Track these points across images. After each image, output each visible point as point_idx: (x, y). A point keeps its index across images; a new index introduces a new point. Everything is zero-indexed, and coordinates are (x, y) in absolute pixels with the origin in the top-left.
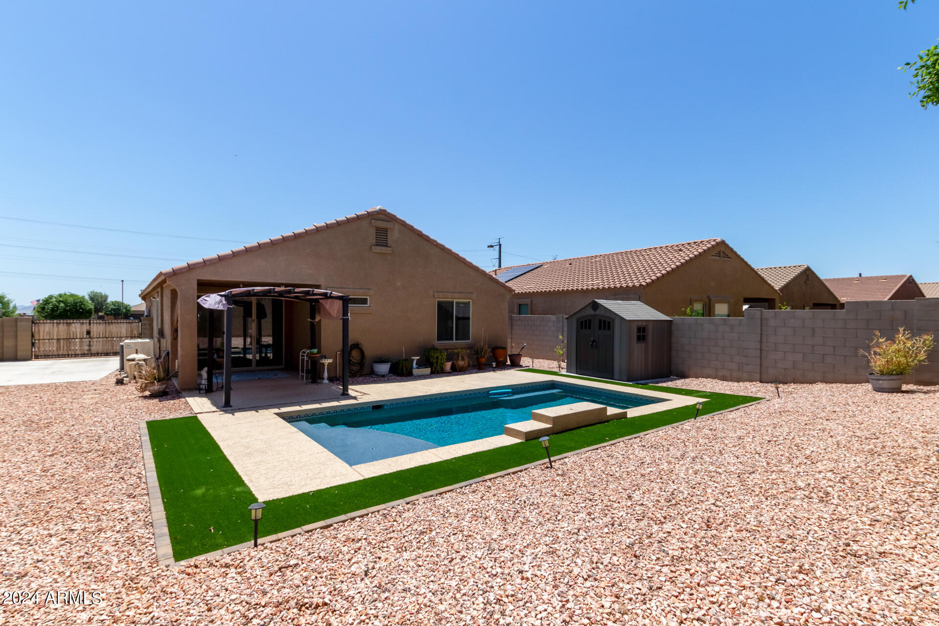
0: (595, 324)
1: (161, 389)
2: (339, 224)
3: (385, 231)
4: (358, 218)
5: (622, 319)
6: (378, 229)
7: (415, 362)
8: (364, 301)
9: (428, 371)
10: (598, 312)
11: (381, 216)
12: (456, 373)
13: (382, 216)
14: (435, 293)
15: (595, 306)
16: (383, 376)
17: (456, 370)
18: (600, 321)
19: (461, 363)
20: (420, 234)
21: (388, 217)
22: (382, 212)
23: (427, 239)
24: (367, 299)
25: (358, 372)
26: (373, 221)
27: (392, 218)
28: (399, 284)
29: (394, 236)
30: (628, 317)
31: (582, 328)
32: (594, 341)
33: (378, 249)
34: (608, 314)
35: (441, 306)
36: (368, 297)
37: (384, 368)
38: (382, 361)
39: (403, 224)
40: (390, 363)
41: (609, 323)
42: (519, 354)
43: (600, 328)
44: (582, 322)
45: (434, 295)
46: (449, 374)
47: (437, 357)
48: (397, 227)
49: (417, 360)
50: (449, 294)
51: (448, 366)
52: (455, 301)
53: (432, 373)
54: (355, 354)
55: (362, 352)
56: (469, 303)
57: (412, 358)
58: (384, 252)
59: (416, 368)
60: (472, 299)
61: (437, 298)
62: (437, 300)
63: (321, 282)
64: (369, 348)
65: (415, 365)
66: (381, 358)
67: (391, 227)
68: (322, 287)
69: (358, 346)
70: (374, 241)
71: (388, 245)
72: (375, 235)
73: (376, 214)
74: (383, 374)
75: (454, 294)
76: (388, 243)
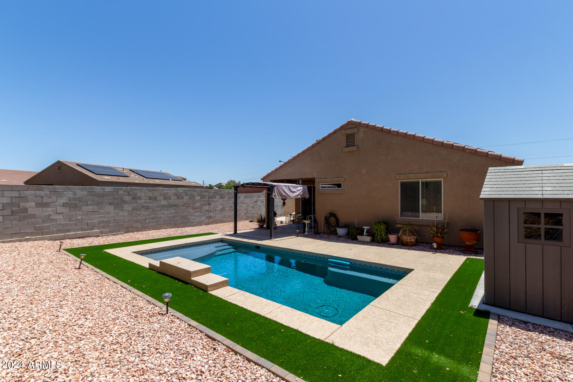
3: (353, 135)
6: (348, 136)
7: (365, 231)
8: (339, 185)
9: (370, 239)
11: (350, 126)
14: (396, 176)
21: (355, 125)
22: (350, 123)
23: (388, 132)
26: (344, 131)
27: (358, 125)
28: (364, 171)
29: (360, 135)
33: (348, 149)
35: (404, 186)
36: (342, 183)
37: (342, 232)
38: (344, 226)
40: (348, 228)
48: (361, 130)
49: (367, 229)
51: (394, 238)
52: (420, 181)
53: (372, 241)
55: (337, 221)
56: (441, 182)
57: (364, 227)
58: (351, 150)
59: (366, 235)
60: (444, 178)
61: (399, 179)
62: (399, 181)
63: (315, 175)
64: (343, 218)
65: (365, 233)
66: (344, 224)
67: (357, 131)
68: (316, 179)
69: (333, 215)
70: (345, 145)
71: (355, 144)
72: (346, 141)
73: (346, 126)
74: (340, 235)
75: (419, 175)
76: (355, 143)
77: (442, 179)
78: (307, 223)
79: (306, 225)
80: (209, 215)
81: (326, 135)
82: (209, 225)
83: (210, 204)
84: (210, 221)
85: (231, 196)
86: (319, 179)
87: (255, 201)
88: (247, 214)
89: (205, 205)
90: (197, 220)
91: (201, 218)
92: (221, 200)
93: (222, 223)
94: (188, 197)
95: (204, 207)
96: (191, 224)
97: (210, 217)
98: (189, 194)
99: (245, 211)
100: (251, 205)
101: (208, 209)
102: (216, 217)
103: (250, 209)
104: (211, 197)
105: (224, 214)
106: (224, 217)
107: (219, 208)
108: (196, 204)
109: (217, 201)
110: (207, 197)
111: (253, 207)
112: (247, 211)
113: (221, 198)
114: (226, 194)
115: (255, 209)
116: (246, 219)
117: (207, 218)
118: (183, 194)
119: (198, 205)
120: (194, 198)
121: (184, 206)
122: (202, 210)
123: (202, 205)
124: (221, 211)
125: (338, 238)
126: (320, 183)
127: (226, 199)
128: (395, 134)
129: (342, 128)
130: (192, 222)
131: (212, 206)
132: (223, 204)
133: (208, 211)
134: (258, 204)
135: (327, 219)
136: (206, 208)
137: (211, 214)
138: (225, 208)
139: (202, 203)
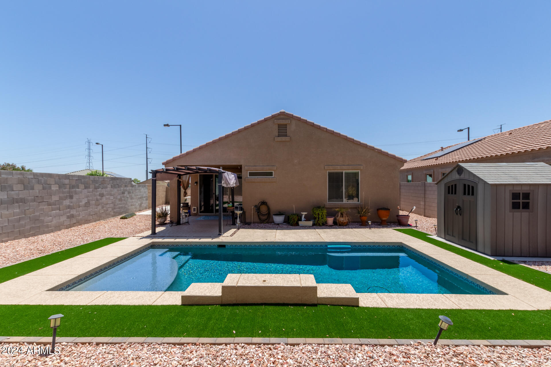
0: (460, 189)
1: (162, 221)
2: (253, 126)
3: (285, 126)
4: (266, 120)
5: (485, 183)
6: (279, 126)
7: (303, 216)
8: (270, 174)
9: (310, 223)
10: (462, 176)
12: (337, 227)
13: (283, 115)
14: (326, 167)
15: (460, 170)
16: (278, 224)
17: (337, 225)
18: (465, 185)
19: (342, 219)
20: (313, 125)
21: (287, 116)
22: (282, 114)
23: (319, 128)
24: (272, 172)
25: (266, 220)
26: (275, 120)
27: (290, 117)
28: (296, 161)
29: (292, 128)
30: (491, 180)
31: (449, 193)
32: (459, 207)
33: (280, 139)
34: (471, 179)
35: (331, 176)
36: (273, 171)
37: (279, 219)
38: (279, 214)
39: (299, 119)
40: (284, 216)
41: (473, 187)
42: (408, 215)
43: (465, 194)
44: (449, 187)
45: (325, 168)
46: (330, 227)
47: (318, 214)
48: (294, 122)
49: (305, 214)
50: (339, 167)
51: (330, 220)
52: (344, 172)
53: (314, 225)
54: (264, 209)
55: (269, 209)
56: (358, 173)
57: (302, 213)
58: (284, 140)
59: (304, 220)
60: (361, 170)
61: (327, 170)
62: (328, 171)
63: (242, 163)
64: (274, 205)
65: (303, 218)
66: (279, 212)
67: (289, 122)
68: (242, 166)
69: (264, 203)
70: (277, 134)
71: (287, 135)
72: (277, 130)
73: (278, 116)
74: (278, 223)
75: (344, 166)
76: (287, 133)
77: (359, 171)
78: (238, 214)
79: (238, 216)
80: (72, 213)
81: (255, 121)
82: (70, 227)
83: (71, 197)
84: (72, 223)
85: (97, 185)
86: (246, 166)
87: (122, 192)
88: (115, 209)
89: (65, 198)
90: (54, 222)
91: (60, 219)
92: (86, 190)
93: (87, 223)
94: (40, 187)
95: (64, 201)
96: (46, 230)
97: (72, 216)
98: (43, 182)
99: (112, 205)
100: (119, 197)
101: (69, 204)
102: (79, 215)
103: (118, 202)
104: (73, 187)
105: (89, 211)
106: (90, 215)
107: (83, 203)
108: (53, 197)
109: (81, 192)
110: (68, 186)
111: (120, 200)
112: (115, 205)
113: (86, 188)
114: (91, 182)
115: (123, 202)
116: (114, 216)
117: (68, 217)
118: (34, 181)
119: (55, 198)
120: (50, 188)
121: (34, 201)
122: (61, 206)
123: (61, 199)
124: (85, 206)
125: (277, 226)
126: (248, 170)
127: (91, 189)
128: (324, 131)
129: (273, 117)
130: (48, 226)
131: (74, 199)
132: (87, 197)
133: (69, 207)
134: (125, 195)
135: (258, 209)
136: (67, 202)
137: (73, 212)
138: (91, 202)
139: (61, 195)
